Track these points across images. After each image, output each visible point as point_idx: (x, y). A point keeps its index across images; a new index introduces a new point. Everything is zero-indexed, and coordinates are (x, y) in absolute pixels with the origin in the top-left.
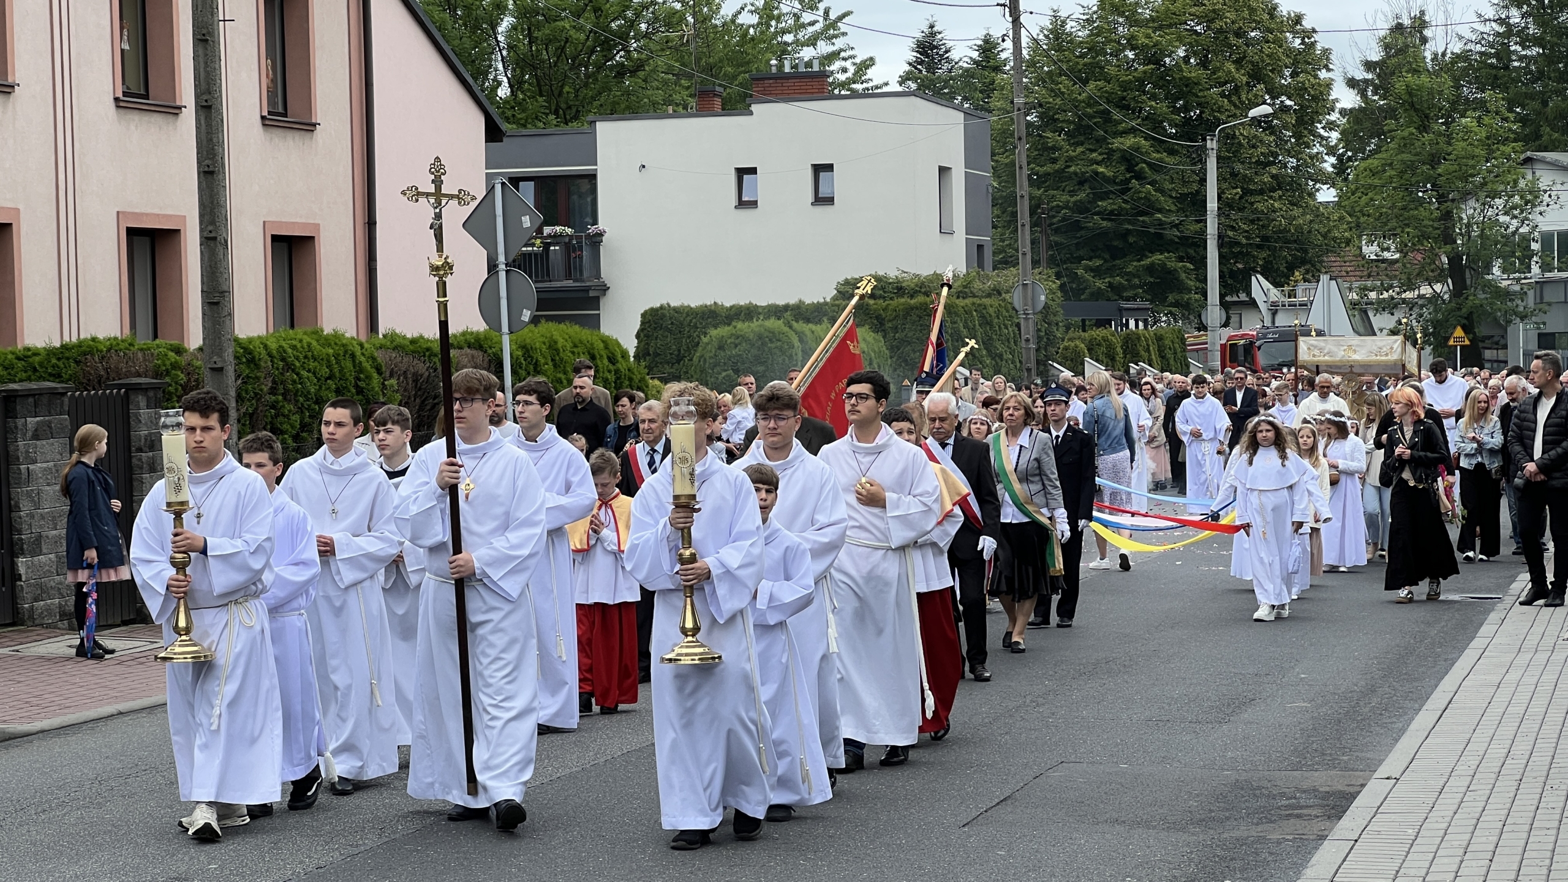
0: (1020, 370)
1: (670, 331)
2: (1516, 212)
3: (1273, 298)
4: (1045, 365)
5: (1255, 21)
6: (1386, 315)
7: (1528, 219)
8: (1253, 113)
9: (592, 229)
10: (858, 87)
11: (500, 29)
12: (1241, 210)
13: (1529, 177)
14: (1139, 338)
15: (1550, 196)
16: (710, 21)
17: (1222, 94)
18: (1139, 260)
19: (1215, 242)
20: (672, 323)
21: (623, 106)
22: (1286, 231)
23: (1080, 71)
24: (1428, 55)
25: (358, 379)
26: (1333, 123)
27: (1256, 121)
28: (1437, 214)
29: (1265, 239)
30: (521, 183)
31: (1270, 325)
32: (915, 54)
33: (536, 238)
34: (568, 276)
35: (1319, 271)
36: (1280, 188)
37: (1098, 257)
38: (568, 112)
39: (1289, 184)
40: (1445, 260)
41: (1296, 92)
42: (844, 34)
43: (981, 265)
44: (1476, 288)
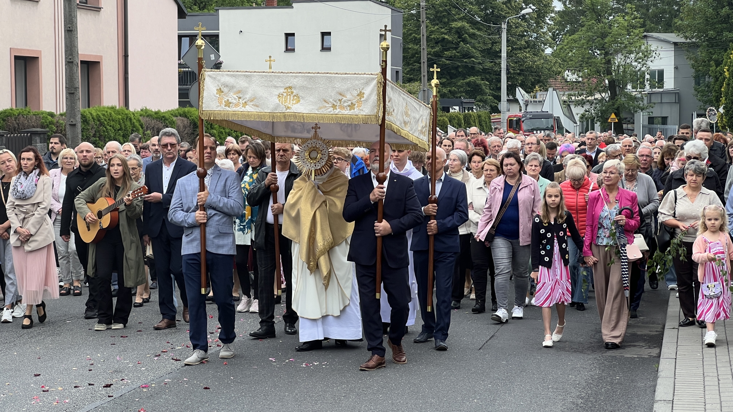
2: (640, 60)
3: (526, 99)
6: (580, 107)
7: (645, 64)
13: (646, 44)
15: (656, 53)
18: (463, 80)
19: (505, 72)
22: (532, 67)
26: (553, 17)
28: (604, 61)
29: (521, 70)
30: (183, 38)
31: (524, 111)
35: (547, 86)
36: (529, 47)
39: (533, 45)
40: (607, 82)
43: (398, 80)
44: (621, 96)
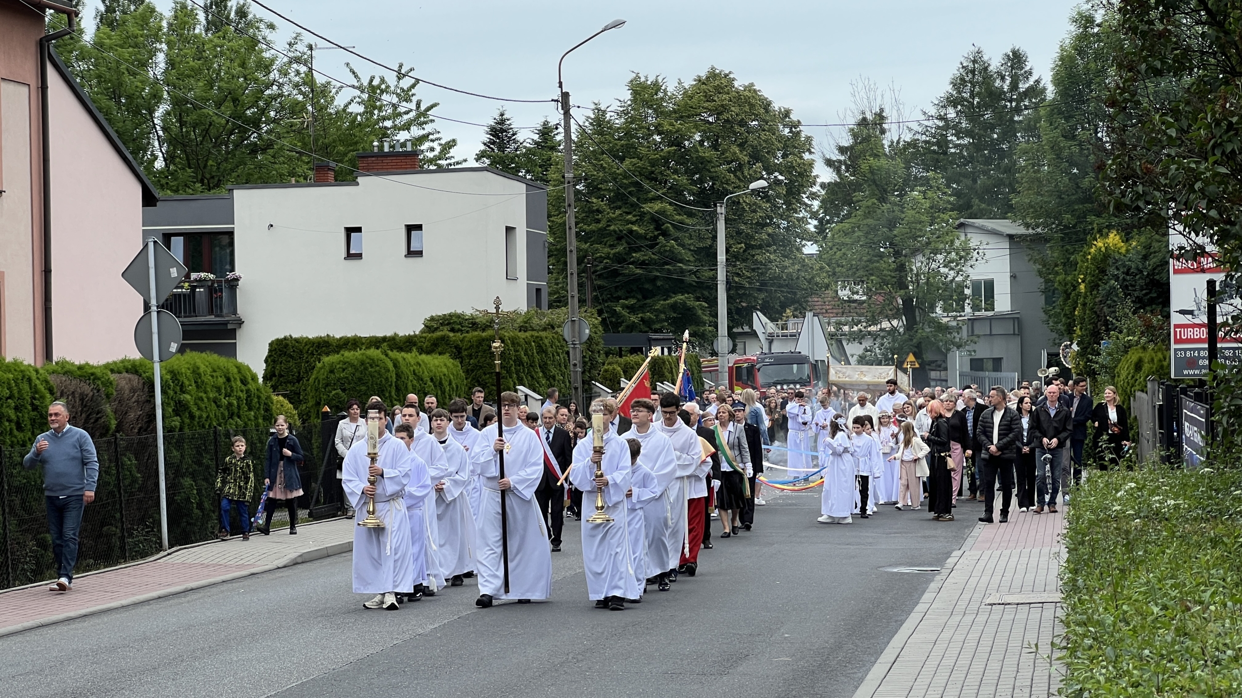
0: (570, 388)
1: (291, 357)
2: (953, 265)
3: (770, 330)
4: (589, 384)
5: (753, 114)
6: (856, 344)
7: (961, 271)
8: (753, 186)
9: (230, 275)
10: (443, 162)
11: (157, 114)
12: (745, 260)
13: (963, 238)
14: (664, 363)
15: (978, 253)
16: (326, 110)
17: (729, 171)
18: (665, 300)
19: (724, 287)
20: (294, 351)
21: (256, 176)
22: (779, 277)
23: (618, 150)
24: (886, 143)
25: (34, 398)
26: (814, 194)
27: (756, 192)
28: (893, 266)
29: (763, 283)
30: (173, 238)
31: (767, 352)
32: (489, 136)
33: (184, 281)
34: (211, 312)
35: (805, 309)
36: (775, 244)
37: (633, 297)
38: (211, 181)
39: (782, 241)
40: (900, 301)
41: (787, 169)
42: (432, 121)
43: (539, 305)
44: (924, 324)
